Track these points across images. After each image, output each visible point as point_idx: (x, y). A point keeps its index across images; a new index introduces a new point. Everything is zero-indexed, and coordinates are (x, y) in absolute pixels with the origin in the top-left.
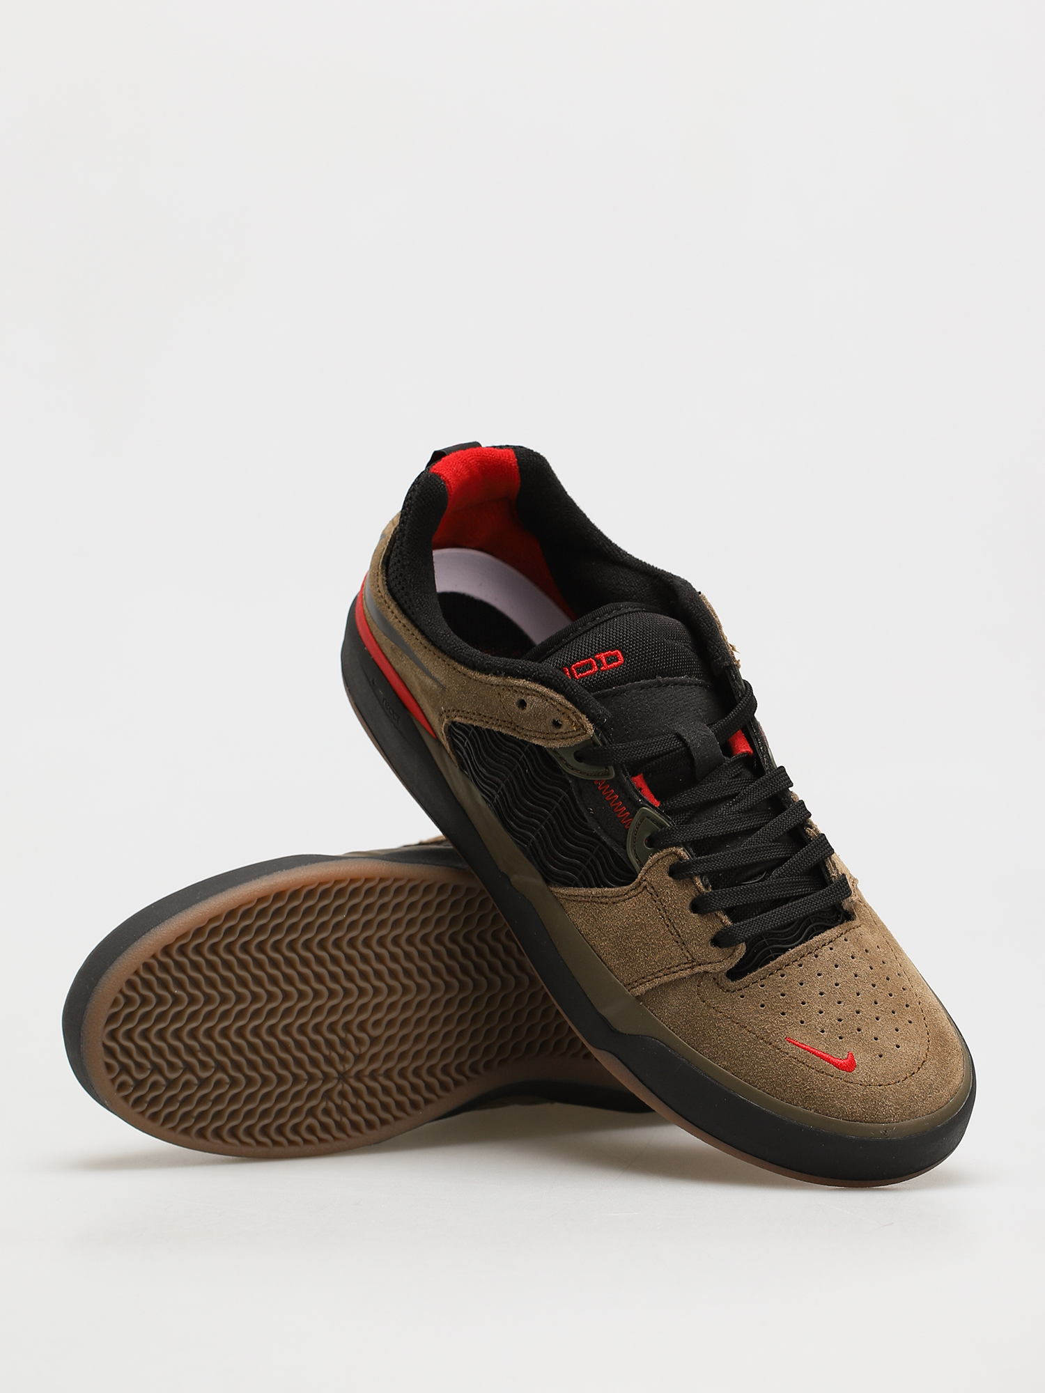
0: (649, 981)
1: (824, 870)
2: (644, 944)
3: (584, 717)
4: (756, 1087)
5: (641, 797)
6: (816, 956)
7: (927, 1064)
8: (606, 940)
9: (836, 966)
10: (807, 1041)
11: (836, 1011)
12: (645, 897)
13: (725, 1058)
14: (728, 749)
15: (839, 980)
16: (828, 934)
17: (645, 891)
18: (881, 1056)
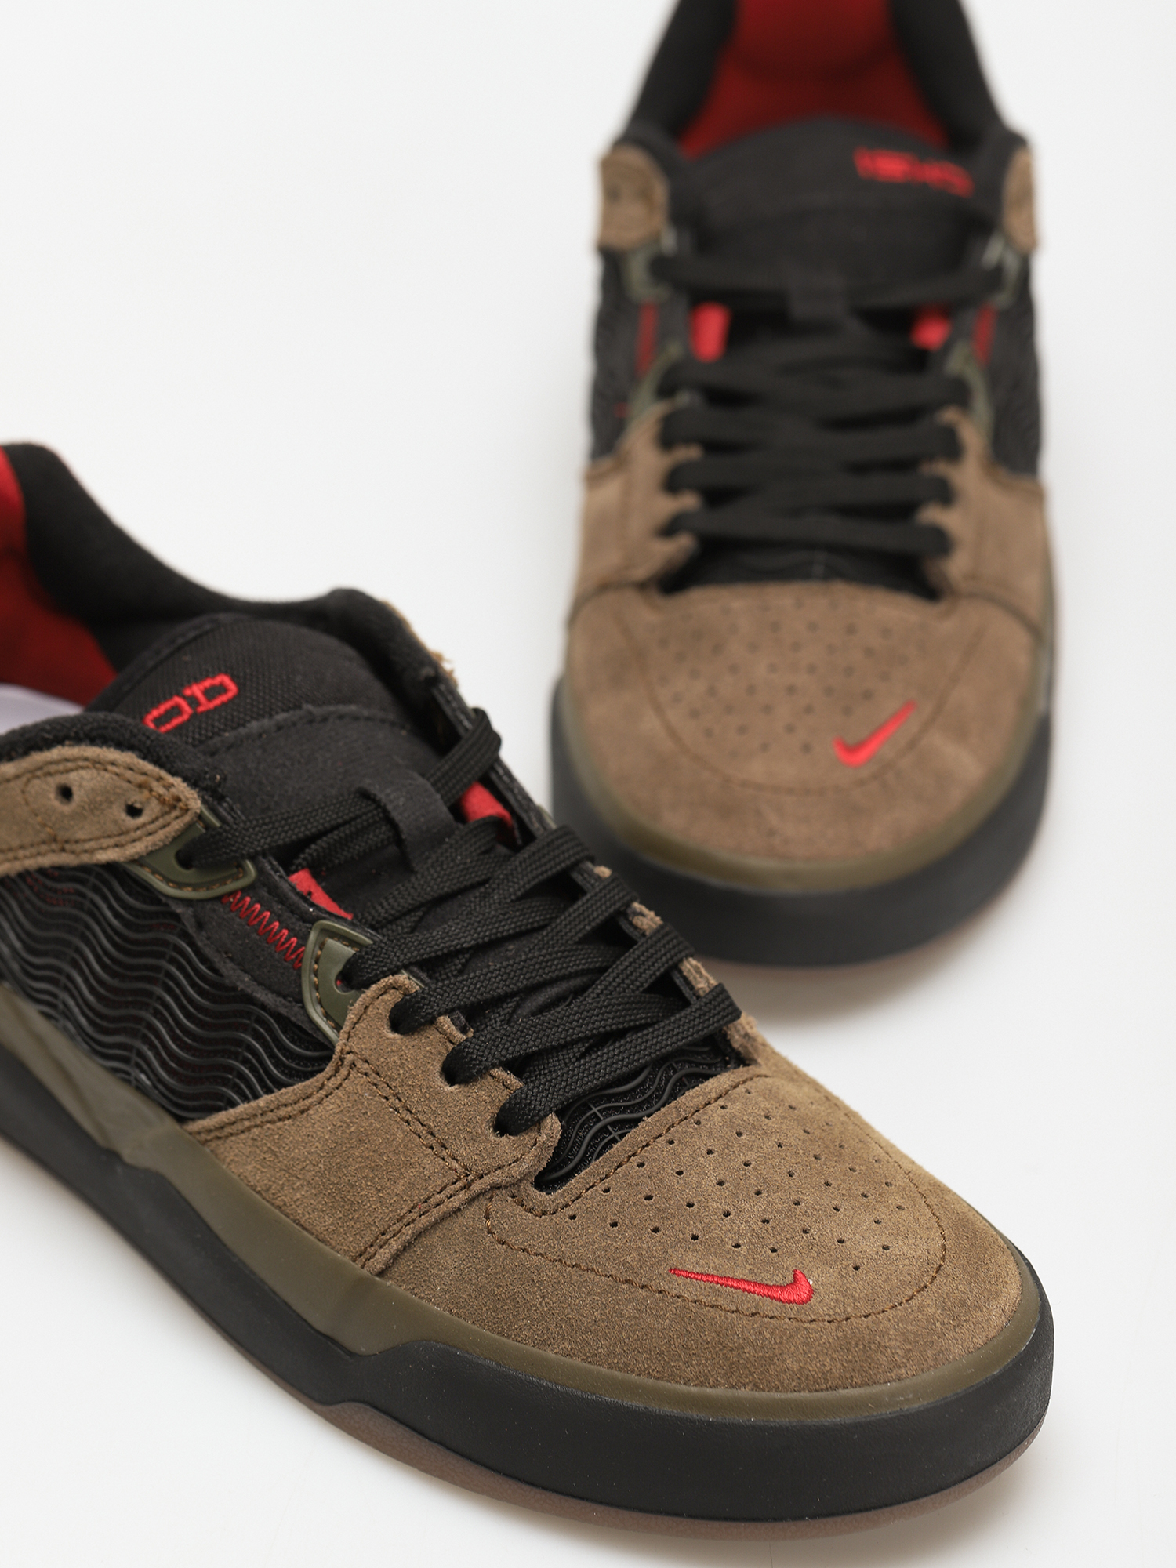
0: (394, 1235)
1: (679, 981)
2: (372, 1169)
3: (177, 781)
4: (633, 1371)
5: (312, 905)
6: (698, 1123)
7: (948, 1268)
8: (302, 1186)
9: (739, 1134)
10: (713, 1264)
11: (756, 1208)
12: (357, 1083)
13: (563, 1335)
14: (458, 811)
15: (750, 1156)
16: (712, 1086)
17: (353, 1073)
18: (856, 1268)
